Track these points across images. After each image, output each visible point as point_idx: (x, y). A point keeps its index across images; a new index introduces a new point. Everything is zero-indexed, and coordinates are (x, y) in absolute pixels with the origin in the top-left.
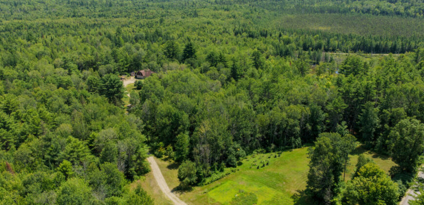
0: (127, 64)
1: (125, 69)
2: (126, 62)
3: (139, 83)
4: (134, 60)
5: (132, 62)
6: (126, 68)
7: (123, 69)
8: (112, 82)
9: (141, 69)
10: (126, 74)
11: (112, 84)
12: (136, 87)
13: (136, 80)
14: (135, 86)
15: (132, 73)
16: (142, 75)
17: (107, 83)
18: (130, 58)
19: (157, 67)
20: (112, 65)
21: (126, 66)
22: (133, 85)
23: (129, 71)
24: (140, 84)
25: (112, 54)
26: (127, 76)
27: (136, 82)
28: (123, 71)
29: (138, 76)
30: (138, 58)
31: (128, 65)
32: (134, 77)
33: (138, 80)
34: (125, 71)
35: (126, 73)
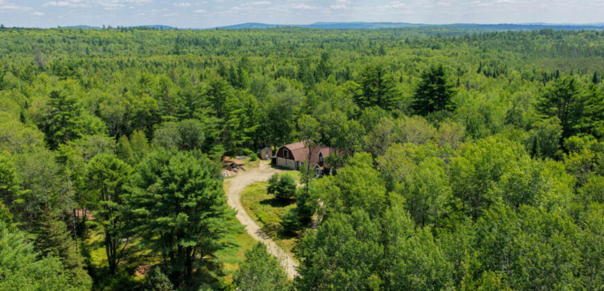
0: (251, 124)
1: (245, 138)
2: (247, 119)
3: (284, 183)
4: (272, 115)
5: (264, 121)
6: (248, 134)
7: (238, 138)
8: (173, 186)
9: (291, 141)
10: (245, 154)
11: (171, 192)
12: (271, 196)
13: (274, 172)
14: (270, 191)
15: (263, 152)
16: (291, 157)
17: (153, 188)
18: (262, 108)
19: (352, 130)
20: (203, 123)
21: (246, 130)
22: (265, 187)
23: (256, 146)
24: (287, 189)
25: (209, 93)
26: (248, 158)
27: (272, 181)
28: (238, 145)
29: (281, 161)
30: (282, 109)
31: (253, 129)
32: (270, 161)
33: (281, 173)
34: (246, 145)
35: (247, 150)
